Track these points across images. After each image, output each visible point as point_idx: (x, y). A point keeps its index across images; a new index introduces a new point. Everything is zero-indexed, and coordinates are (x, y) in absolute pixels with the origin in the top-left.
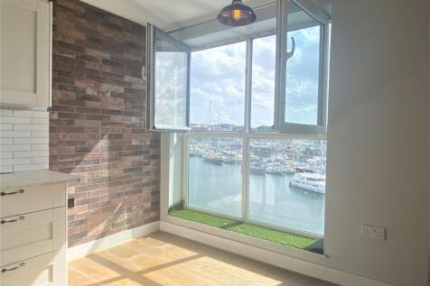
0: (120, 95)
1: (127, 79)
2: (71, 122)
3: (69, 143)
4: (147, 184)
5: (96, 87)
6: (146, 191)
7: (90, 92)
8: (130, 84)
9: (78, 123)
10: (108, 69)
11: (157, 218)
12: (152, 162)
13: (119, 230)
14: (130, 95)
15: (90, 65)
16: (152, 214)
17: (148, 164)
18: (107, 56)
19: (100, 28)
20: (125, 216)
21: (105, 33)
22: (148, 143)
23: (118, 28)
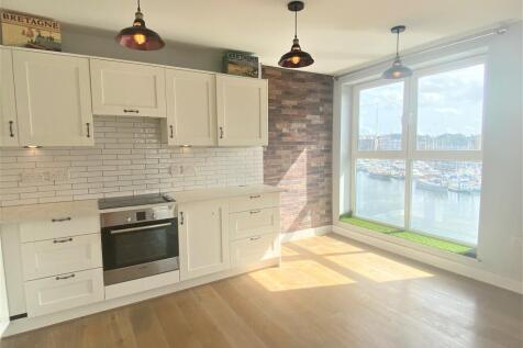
0: (304, 130)
1: (308, 117)
2: (273, 153)
3: (273, 166)
4: (322, 196)
5: (288, 127)
6: (322, 202)
7: (285, 130)
8: (310, 121)
9: (278, 152)
10: (296, 112)
11: (330, 223)
12: (326, 179)
13: (304, 228)
14: (310, 130)
15: (284, 112)
16: (327, 219)
17: (323, 181)
18: (294, 103)
19: (290, 83)
20: (309, 218)
21: (294, 86)
22: (323, 165)
23: (303, 81)
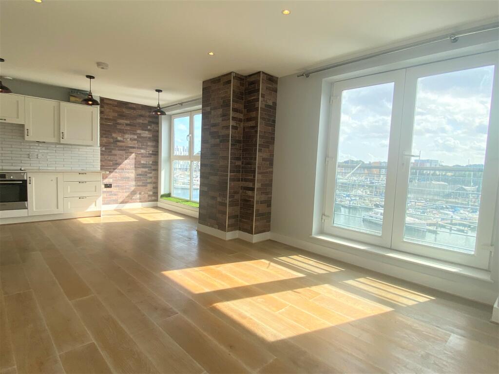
0: (135, 140)
1: (139, 132)
2: (111, 152)
3: (110, 160)
4: (150, 183)
5: (122, 136)
6: (150, 186)
7: (119, 138)
8: (140, 134)
9: (114, 152)
10: (128, 128)
11: (157, 200)
12: (153, 172)
13: (135, 202)
14: (139, 139)
15: (119, 127)
16: (153, 198)
17: (151, 173)
18: (128, 122)
19: (124, 110)
20: (138, 196)
21: (126, 111)
22: (151, 163)
23: (134, 109)
